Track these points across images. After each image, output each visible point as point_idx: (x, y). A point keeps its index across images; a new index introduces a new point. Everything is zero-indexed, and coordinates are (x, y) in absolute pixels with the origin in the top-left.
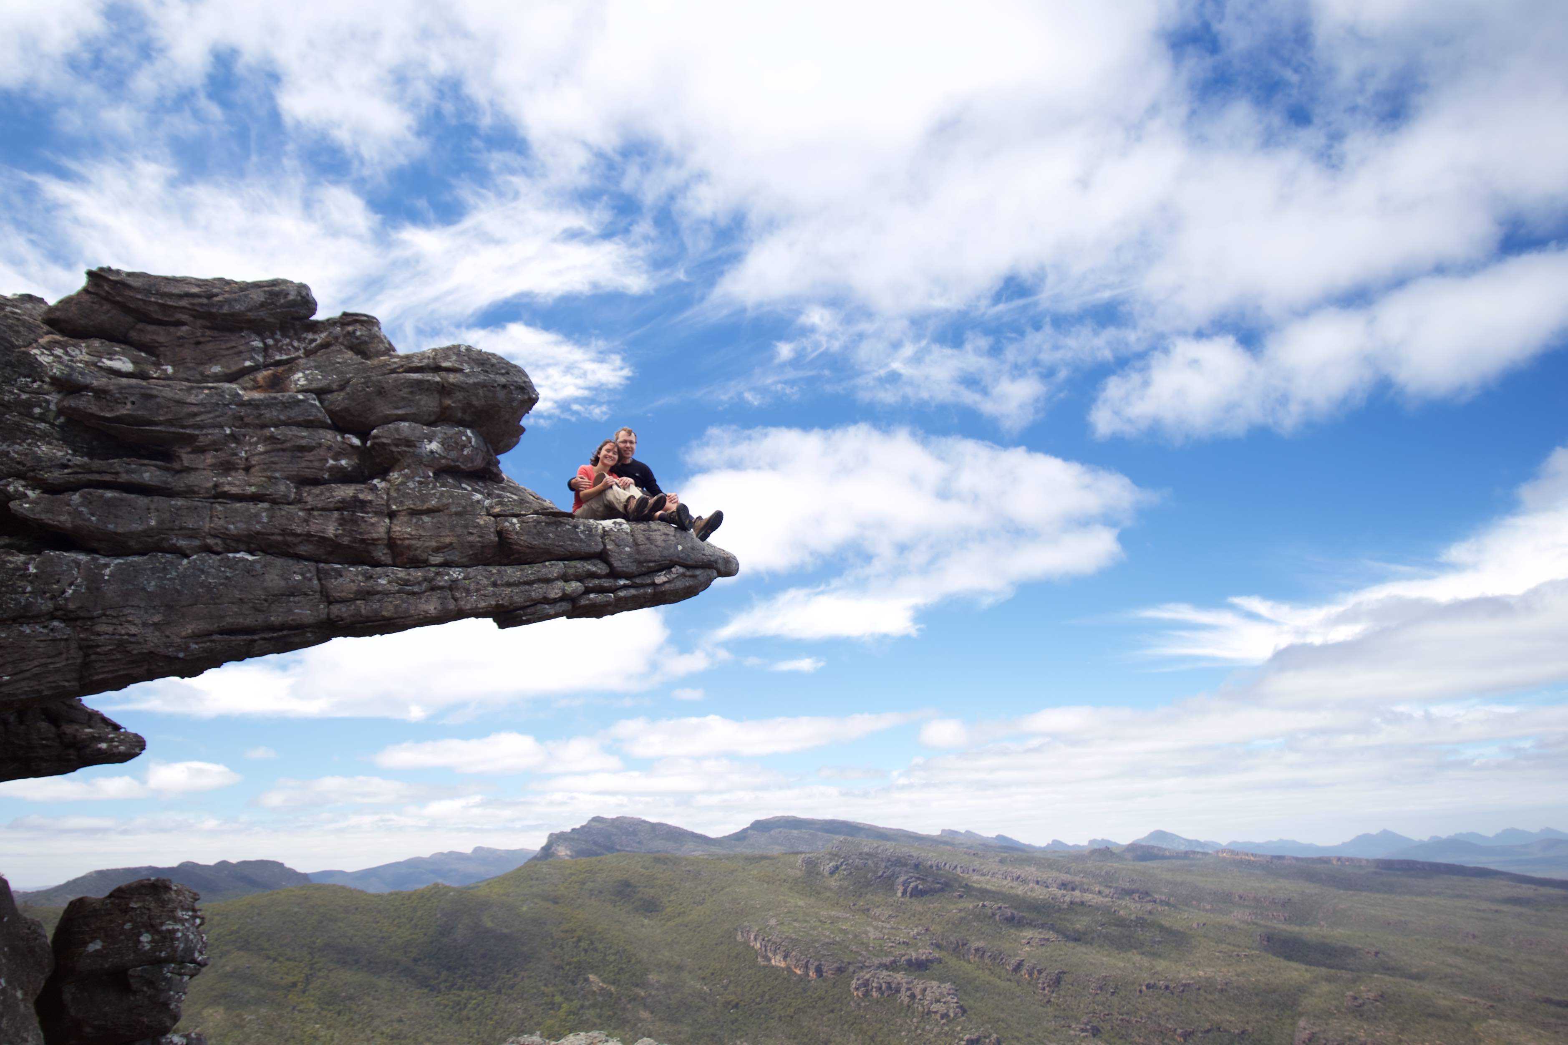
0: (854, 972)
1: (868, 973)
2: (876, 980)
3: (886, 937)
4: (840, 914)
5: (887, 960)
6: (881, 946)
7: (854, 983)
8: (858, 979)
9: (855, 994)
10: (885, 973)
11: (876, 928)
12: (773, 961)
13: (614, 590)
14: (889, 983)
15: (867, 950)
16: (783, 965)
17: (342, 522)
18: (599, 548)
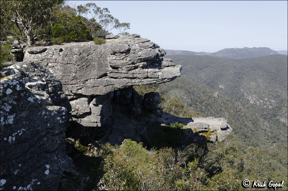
13: (160, 82)
17: (132, 75)
18: (158, 77)
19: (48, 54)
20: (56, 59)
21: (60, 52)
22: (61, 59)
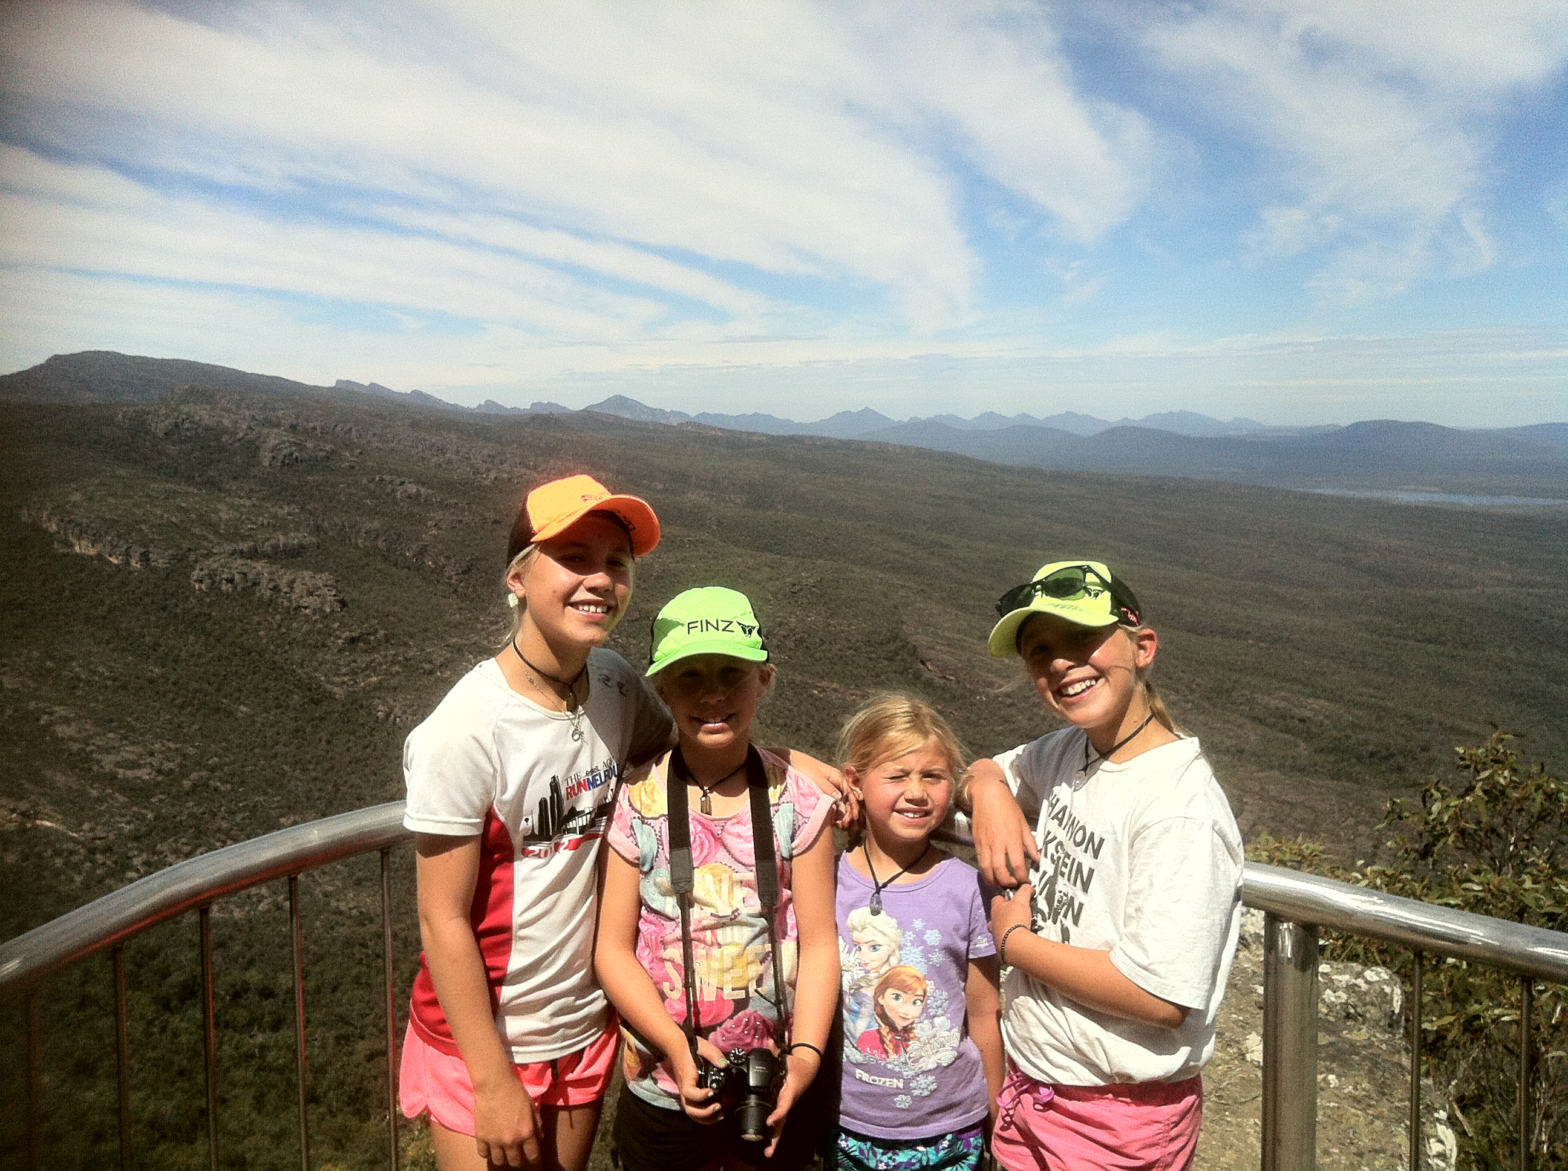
0: (196, 561)
1: (215, 562)
2: (226, 570)
3: (244, 517)
4: (177, 488)
5: (244, 546)
6: (236, 527)
7: (196, 574)
8: (201, 570)
9: (197, 587)
10: (239, 561)
11: (231, 507)
12: (77, 549)
14: (245, 574)
15: (216, 533)
16: (92, 552)
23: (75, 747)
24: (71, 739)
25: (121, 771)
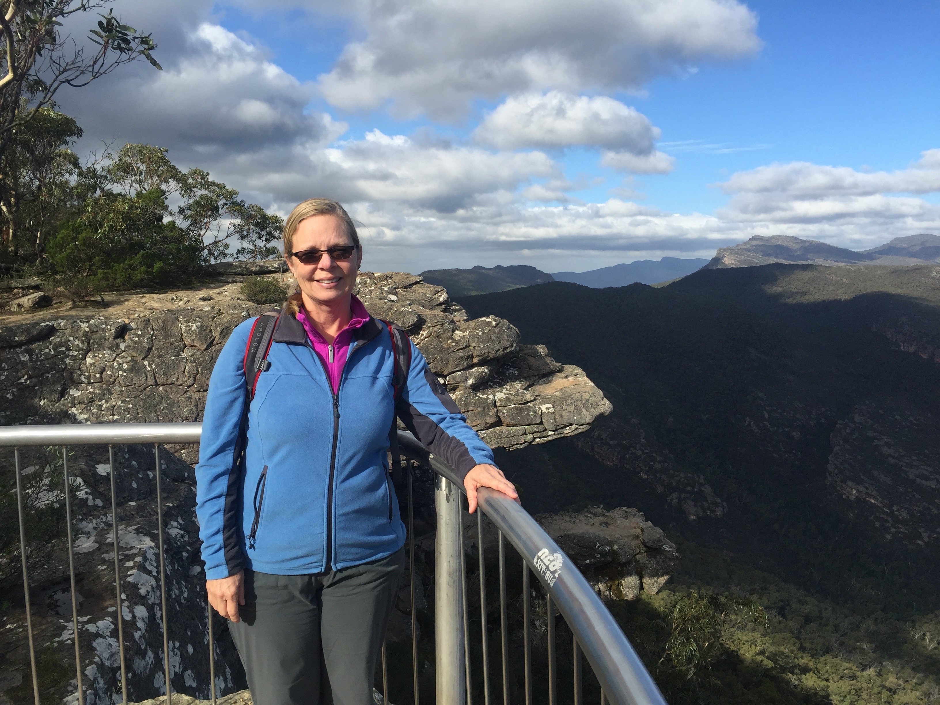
12: (902, 348)
13: (547, 437)
16: (911, 350)
18: (539, 421)
19: (63, 349)
20: (103, 370)
21: (119, 340)
22: (125, 366)
23: (892, 461)
24: (890, 455)
25: (918, 480)
